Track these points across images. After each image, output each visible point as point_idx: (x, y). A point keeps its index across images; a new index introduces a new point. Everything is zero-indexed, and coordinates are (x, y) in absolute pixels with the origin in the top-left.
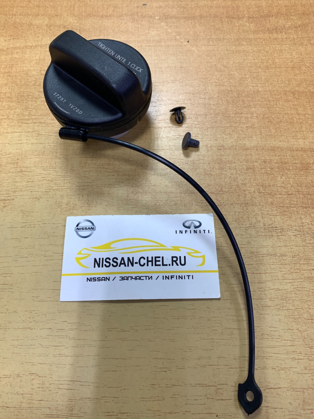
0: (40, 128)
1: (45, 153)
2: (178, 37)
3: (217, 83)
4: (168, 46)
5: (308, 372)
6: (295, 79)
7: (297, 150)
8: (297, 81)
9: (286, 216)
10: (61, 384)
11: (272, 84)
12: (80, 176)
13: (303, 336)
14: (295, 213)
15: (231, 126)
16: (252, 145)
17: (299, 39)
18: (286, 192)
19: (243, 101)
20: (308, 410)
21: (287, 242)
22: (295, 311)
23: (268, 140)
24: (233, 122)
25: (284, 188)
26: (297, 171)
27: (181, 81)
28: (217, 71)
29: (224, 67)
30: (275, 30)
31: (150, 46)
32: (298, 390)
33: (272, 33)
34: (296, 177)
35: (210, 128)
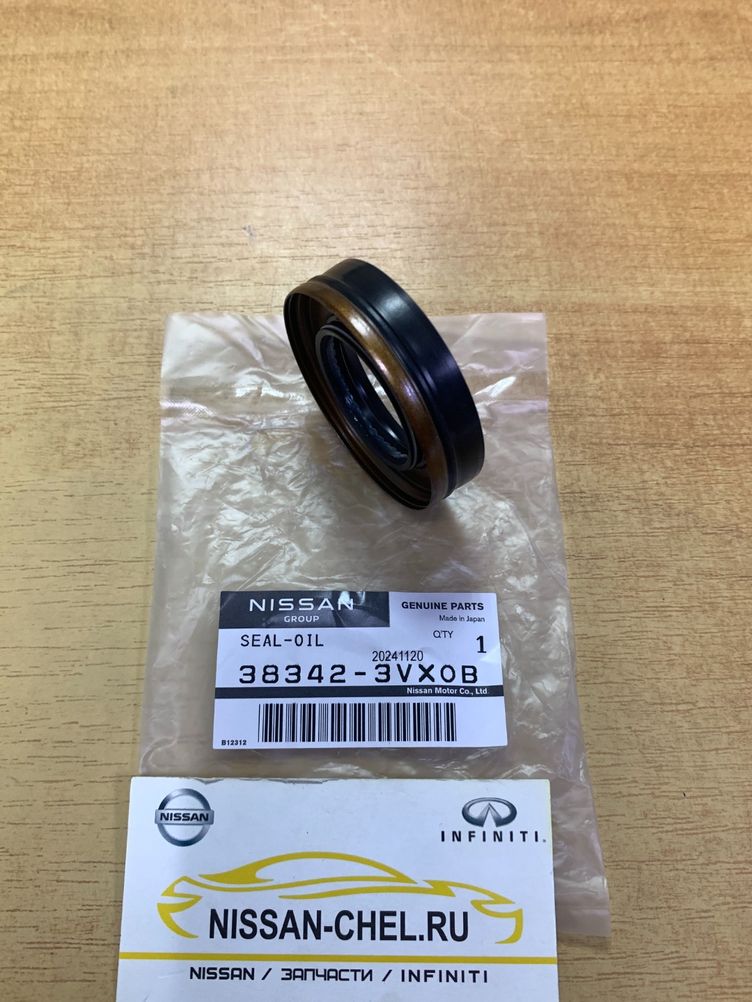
0: (12, 260)
1: (25, 320)
2: (353, 40)
3: (446, 151)
4: (329, 62)
5: (649, 825)
6: (633, 143)
7: (635, 311)
8: (637, 149)
9: (606, 466)
10: (63, 871)
11: (578, 155)
12: (109, 375)
13: (641, 742)
14: (627, 458)
15: (479, 255)
16: (528, 299)
17: (643, 49)
18: (606, 410)
19: (509, 195)
20: (648, 910)
21: (608, 526)
22: (624, 685)
23: (566, 287)
24: (484, 244)
25: (603, 400)
26: (634, 359)
27: (359, 146)
28: (447, 124)
29: (464, 114)
30: (586, 28)
31: (286, 61)
32: (627, 865)
33: (580, 33)
34: (630, 374)
35: (428, 259)
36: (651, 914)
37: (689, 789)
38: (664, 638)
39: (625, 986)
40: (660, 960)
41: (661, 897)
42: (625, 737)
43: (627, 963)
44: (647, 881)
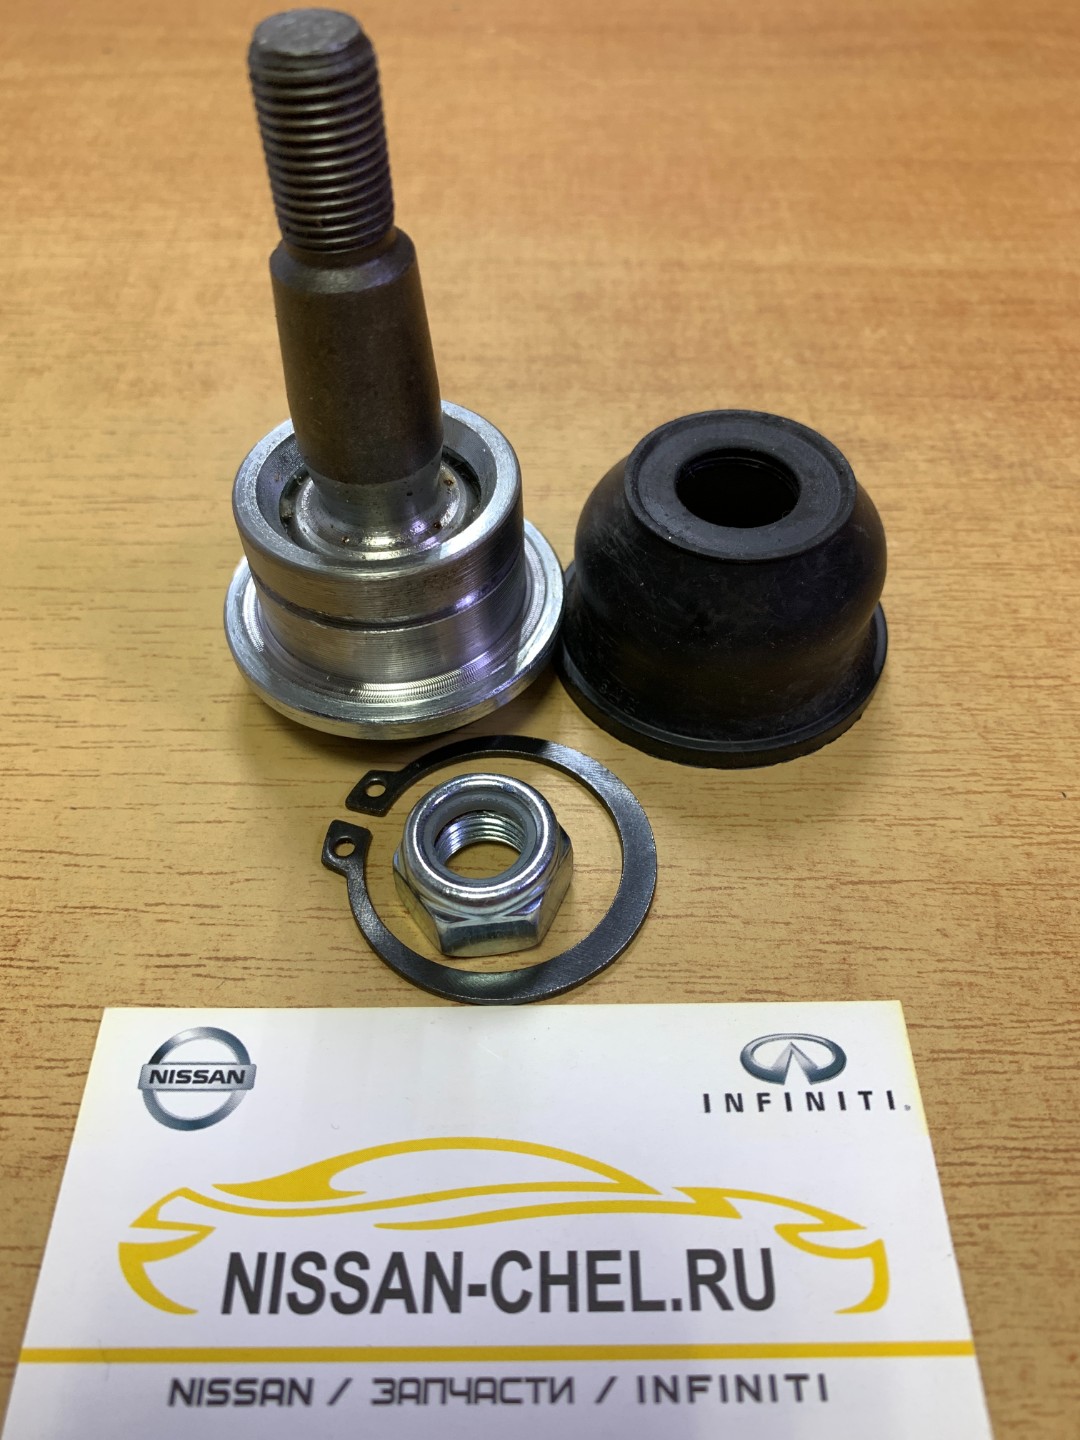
36: (1022, 962)
37: (1071, 788)
38: (1006, 600)
39: (983, 1072)
40: (1047, 1033)
41: (1040, 937)
42: (953, 716)
43: (985, 1035)
44: (1010, 913)
